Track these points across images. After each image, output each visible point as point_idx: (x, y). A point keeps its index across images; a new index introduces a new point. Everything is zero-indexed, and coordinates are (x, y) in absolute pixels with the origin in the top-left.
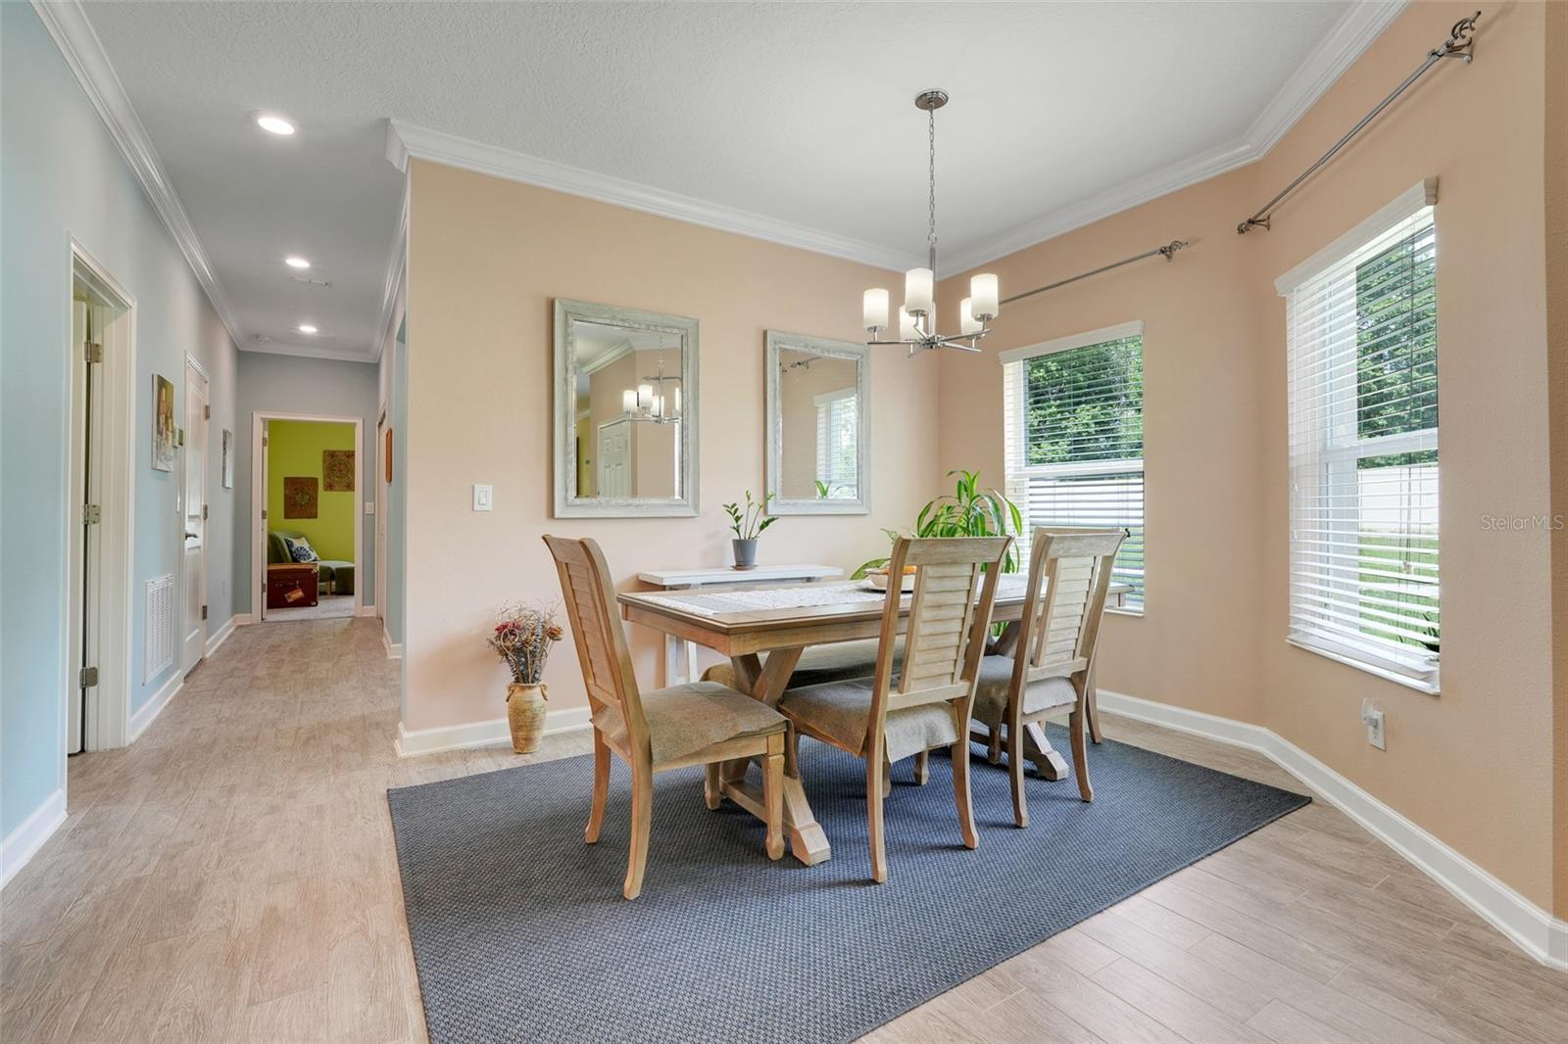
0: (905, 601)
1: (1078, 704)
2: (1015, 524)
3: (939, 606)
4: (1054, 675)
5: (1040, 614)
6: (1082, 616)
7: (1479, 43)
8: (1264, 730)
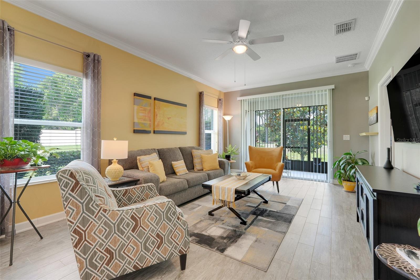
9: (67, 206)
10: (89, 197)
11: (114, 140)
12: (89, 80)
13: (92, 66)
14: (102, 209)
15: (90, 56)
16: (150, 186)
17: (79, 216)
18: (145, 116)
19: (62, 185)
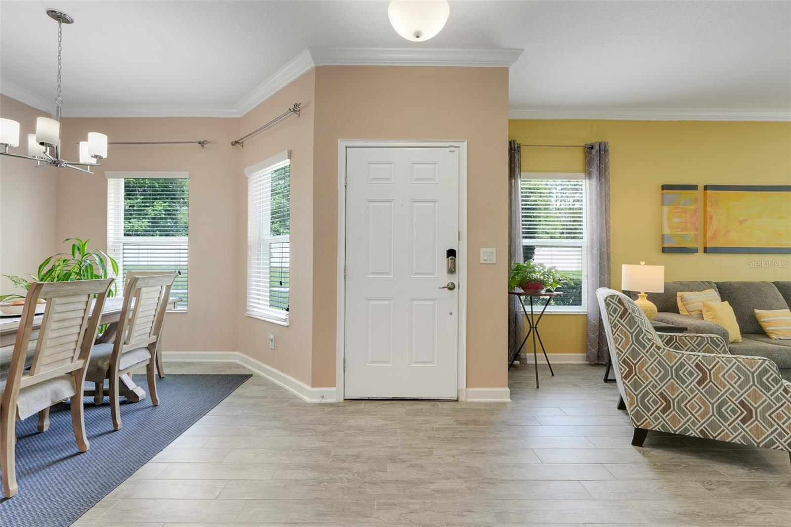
0: (37, 320)
1: (151, 360)
2: (114, 270)
3: (64, 320)
4: (139, 347)
5: (130, 317)
6: (155, 315)
7: (302, 112)
8: (237, 353)
9: (615, 333)
10: (639, 328)
11: (640, 264)
12: (594, 181)
13: (597, 161)
14: (655, 345)
15: (594, 147)
16: (715, 338)
17: (629, 346)
18: (684, 222)
19: (611, 310)
